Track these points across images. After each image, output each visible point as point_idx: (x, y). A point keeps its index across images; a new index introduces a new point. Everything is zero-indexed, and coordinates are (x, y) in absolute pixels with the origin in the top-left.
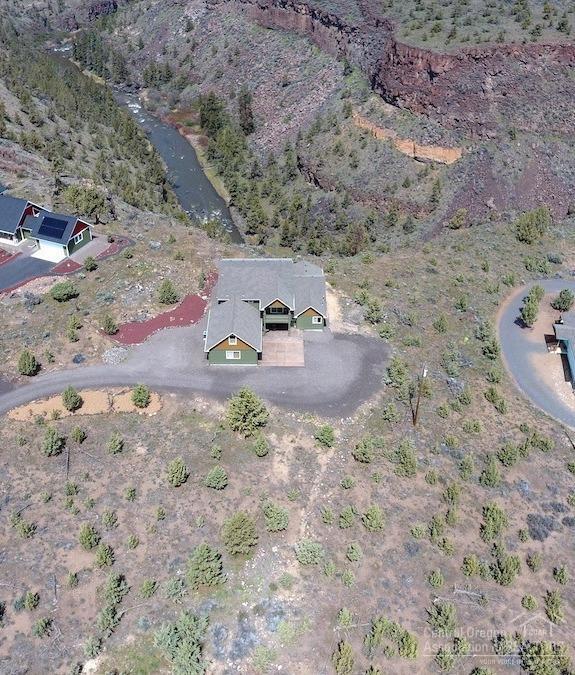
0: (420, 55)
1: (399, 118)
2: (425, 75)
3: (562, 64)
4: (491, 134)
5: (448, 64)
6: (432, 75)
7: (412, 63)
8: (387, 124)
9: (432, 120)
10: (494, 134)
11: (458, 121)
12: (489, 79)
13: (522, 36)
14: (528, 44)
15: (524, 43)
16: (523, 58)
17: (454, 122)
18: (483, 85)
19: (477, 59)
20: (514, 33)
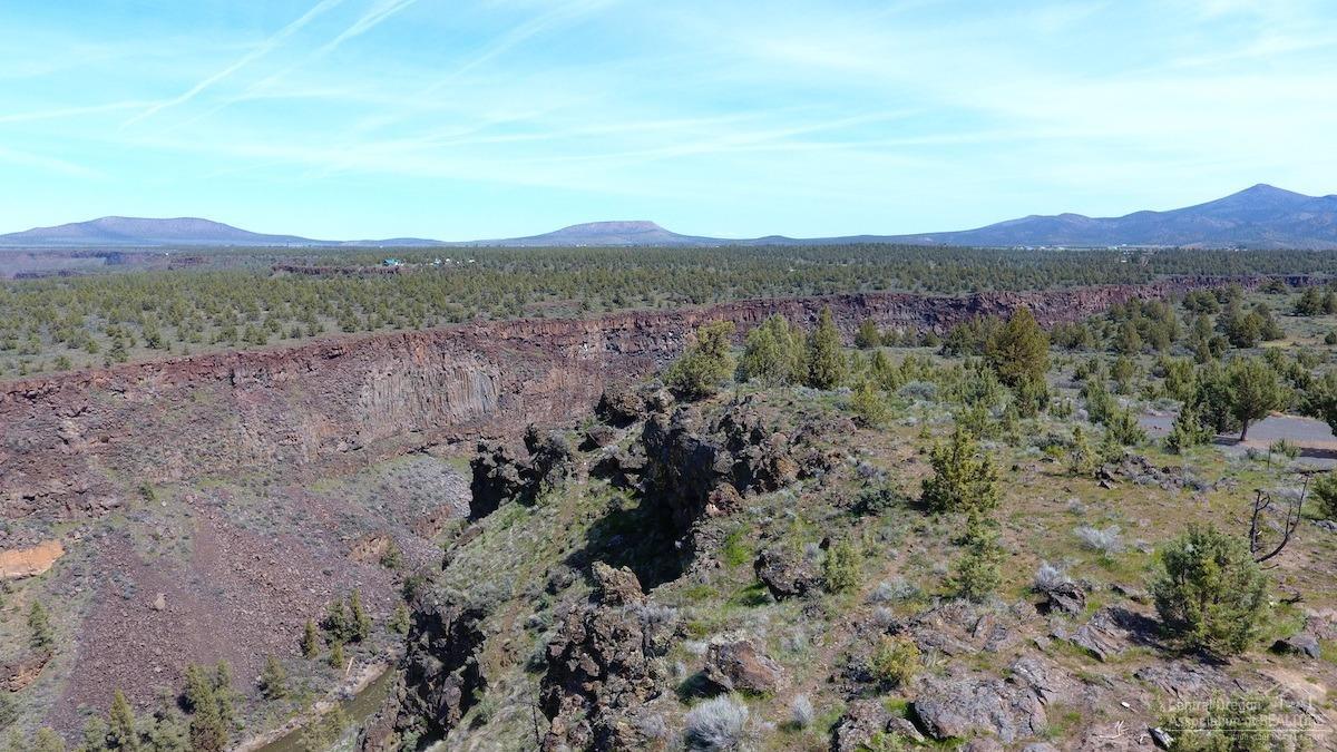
4: (107, 502)
10: (114, 501)
11: (32, 499)
12: (68, 423)
13: (97, 361)
14: (115, 366)
15: (107, 365)
16: (115, 385)
17: (24, 503)
18: (59, 432)
19: (33, 397)
20: (78, 359)
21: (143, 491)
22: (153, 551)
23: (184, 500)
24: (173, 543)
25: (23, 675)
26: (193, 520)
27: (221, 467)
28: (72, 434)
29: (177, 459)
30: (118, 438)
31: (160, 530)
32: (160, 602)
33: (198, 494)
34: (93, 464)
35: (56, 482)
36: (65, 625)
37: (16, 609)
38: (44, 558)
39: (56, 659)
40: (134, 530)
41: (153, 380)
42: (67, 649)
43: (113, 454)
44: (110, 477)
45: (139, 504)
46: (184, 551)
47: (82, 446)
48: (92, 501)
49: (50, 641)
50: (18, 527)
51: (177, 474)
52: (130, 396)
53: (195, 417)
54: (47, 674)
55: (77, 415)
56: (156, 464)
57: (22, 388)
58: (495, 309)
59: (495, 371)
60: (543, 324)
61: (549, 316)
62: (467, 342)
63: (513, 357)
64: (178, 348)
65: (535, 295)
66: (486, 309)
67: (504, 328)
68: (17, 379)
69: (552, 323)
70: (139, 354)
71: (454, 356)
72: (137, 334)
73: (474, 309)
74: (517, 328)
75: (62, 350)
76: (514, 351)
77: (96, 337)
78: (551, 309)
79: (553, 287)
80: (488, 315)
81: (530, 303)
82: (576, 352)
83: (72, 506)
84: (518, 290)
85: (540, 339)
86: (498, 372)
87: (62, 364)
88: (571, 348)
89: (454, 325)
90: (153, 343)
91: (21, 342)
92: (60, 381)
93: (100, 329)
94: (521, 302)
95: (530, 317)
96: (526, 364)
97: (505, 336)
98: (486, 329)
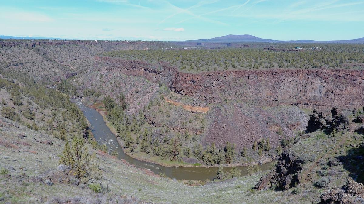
0: (188, 75)
1: (183, 98)
2: (191, 82)
3: (237, 77)
5: (199, 78)
6: (194, 82)
7: (185, 79)
8: (179, 100)
9: (196, 98)
10: (220, 101)
11: (206, 97)
12: (214, 82)
13: (222, 69)
14: (225, 71)
15: (223, 70)
16: (224, 75)
17: (204, 98)
18: (213, 84)
19: (209, 76)
20: (218, 68)
21: (225, 100)
22: (225, 114)
23: (233, 104)
24: (229, 113)
25: (199, 133)
26: (234, 109)
27: (242, 98)
28: (214, 85)
29: (233, 94)
30: (223, 87)
31: (227, 110)
32: (224, 126)
33: (236, 103)
34: (217, 92)
35: (210, 95)
36: (207, 124)
37: (200, 119)
38: (206, 110)
39: (204, 131)
40: (223, 108)
41: (232, 75)
42: (207, 130)
43: (221, 91)
44: (220, 96)
45: (224, 103)
46: (231, 116)
47: (216, 88)
48: (216, 100)
49: (204, 127)
50: (203, 102)
51: (233, 98)
52: (226, 78)
54: (203, 134)
55: (216, 81)
56: (229, 95)
57: (207, 74)
58: (331, 65)
59: (326, 85)
60: (349, 71)
61: (352, 68)
62: (317, 74)
63: (333, 81)
64: (238, 68)
65: (348, 61)
66: (327, 64)
67: (333, 71)
68: (207, 71)
69: (353, 71)
70: (230, 69)
71: (312, 78)
72: (230, 64)
73: (323, 64)
74: (338, 72)
75: (215, 66)
76: (334, 79)
77: (223, 64)
78: (354, 66)
79: (356, 59)
80: (328, 66)
81: (345, 63)
82: (360, 83)
83: (212, 100)
84: (341, 59)
85: (346, 76)
86: (327, 85)
87: (215, 69)
88: (359, 81)
89: (314, 68)
90: (233, 66)
91: (209, 64)
92: (214, 73)
93: (223, 62)
94: (342, 63)
95: (344, 68)
96: (338, 84)
97: (333, 74)
98: (326, 71)
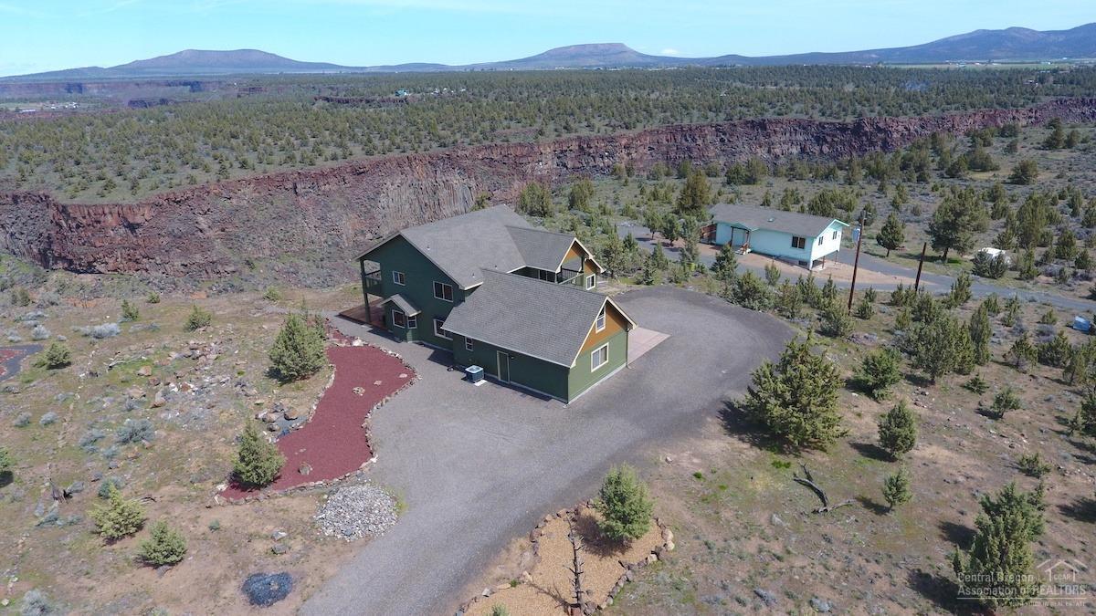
0: (107, 211)
2: (122, 230)
3: (263, 194)
4: (230, 269)
5: (148, 214)
6: (132, 227)
7: (99, 222)
9: (154, 274)
10: (232, 268)
11: (186, 266)
12: (200, 219)
17: (182, 268)
18: (197, 225)
19: (179, 202)
20: (201, 177)
21: (248, 263)
23: (273, 269)
27: (293, 249)
28: (204, 226)
29: (266, 243)
30: (230, 229)
33: (281, 265)
34: (218, 244)
35: (198, 256)
43: (228, 239)
44: (229, 253)
45: (247, 270)
47: (210, 233)
48: (220, 268)
50: (181, 281)
51: (267, 252)
53: (275, 216)
55: (205, 214)
56: (254, 246)
57: (172, 196)
58: (473, 136)
60: (508, 147)
61: (513, 141)
62: (451, 162)
63: (485, 173)
64: (259, 168)
66: (467, 136)
67: (479, 151)
68: (169, 190)
69: (516, 146)
71: (443, 172)
73: (458, 136)
74: (489, 151)
75: (188, 170)
76: (486, 168)
78: (515, 135)
79: (519, 115)
80: (468, 140)
82: (533, 169)
83: (209, 271)
84: (493, 119)
85: (506, 159)
86: (474, 184)
87: (192, 180)
88: (530, 166)
89: (444, 149)
90: (244, 165)
91: (163, 163)
92: (193, 191)
94: (493, 130)
95: (498, 142)
96: (496, 178)
97: (480, 157)
98: (465, 152)
